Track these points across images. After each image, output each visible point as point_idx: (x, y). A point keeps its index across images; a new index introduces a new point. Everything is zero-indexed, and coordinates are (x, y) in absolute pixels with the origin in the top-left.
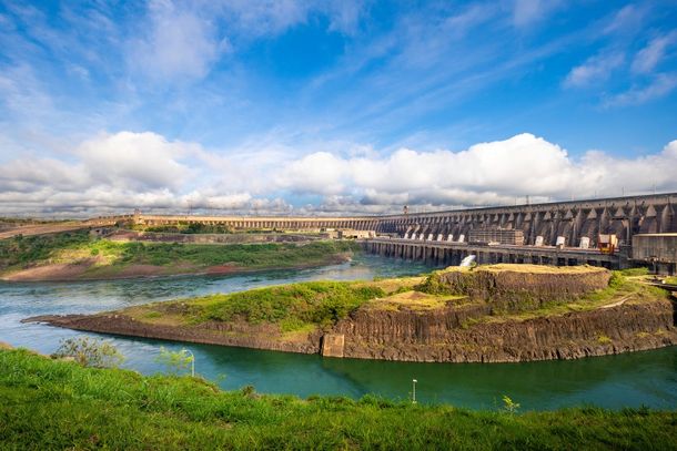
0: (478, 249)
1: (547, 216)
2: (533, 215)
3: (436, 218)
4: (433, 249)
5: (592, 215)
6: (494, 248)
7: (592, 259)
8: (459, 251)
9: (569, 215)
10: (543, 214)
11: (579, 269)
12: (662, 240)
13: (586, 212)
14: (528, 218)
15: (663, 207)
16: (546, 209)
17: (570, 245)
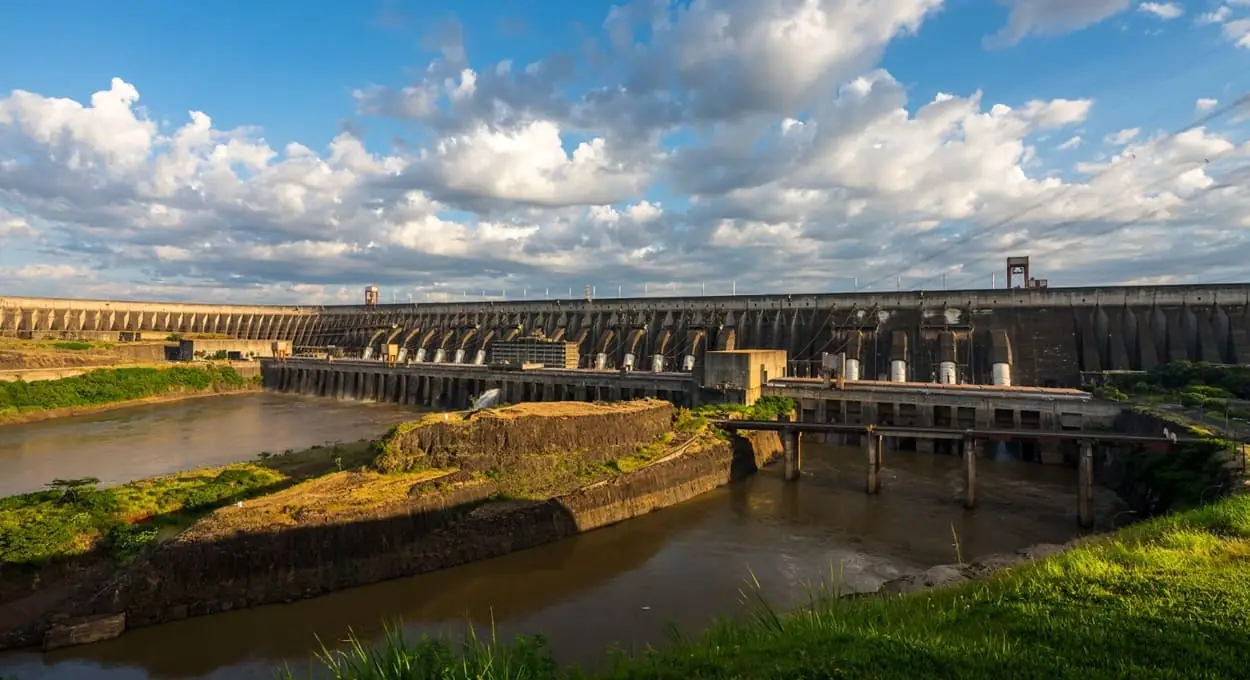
0: (506, 378)
1: (613, 321)
2: (594, 316)
3: (433, 316)
4: (422, 379)
5: (668, 320)
6: (530, 373)
7: (662, 387)
8: (471, 382)
9: (641, 318)
10: (607, 315)
11: (637, 405)
12: (734, 359)
13: (662, 314)
14: (586, 321)
15: (741, 313)
16: (612, 307)
17: (640, 368)
